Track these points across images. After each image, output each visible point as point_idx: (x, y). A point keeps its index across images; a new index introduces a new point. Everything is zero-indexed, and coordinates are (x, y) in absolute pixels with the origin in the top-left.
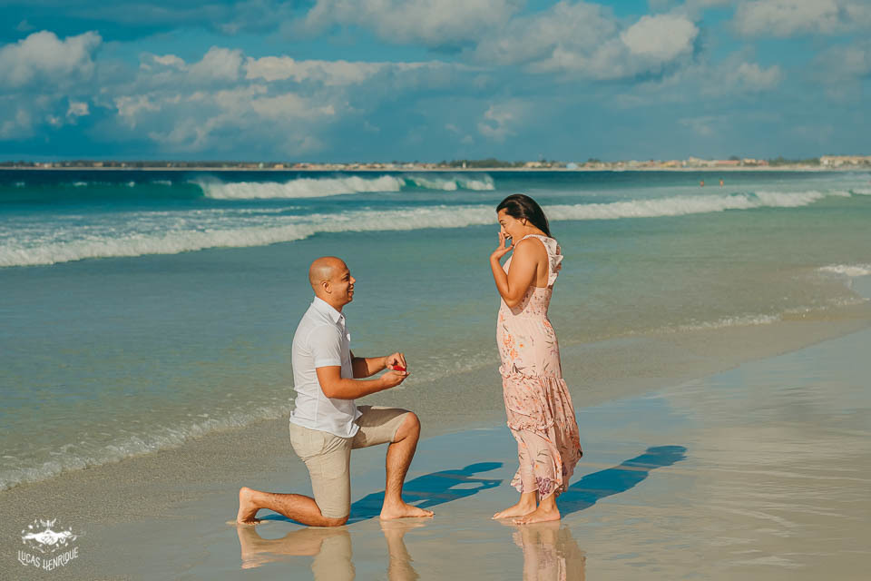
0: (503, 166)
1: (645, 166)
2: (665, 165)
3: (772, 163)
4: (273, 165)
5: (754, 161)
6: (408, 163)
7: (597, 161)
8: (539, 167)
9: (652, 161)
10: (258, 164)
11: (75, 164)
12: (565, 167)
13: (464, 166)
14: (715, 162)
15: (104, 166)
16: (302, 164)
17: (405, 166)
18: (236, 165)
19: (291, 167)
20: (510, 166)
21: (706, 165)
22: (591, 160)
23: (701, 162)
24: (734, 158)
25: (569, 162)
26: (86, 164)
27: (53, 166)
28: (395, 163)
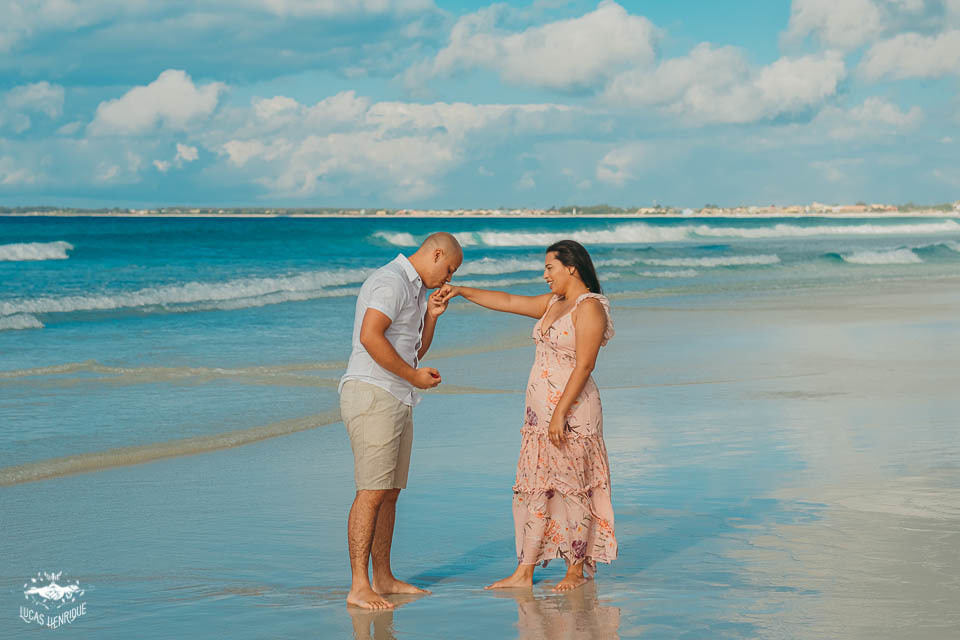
0: (615, 213)
1: (765, 212)
2: (786, 211)
3: (901, 209)
4: (375, 212)
5: (882, 207)
6: (516, 209)
7: (715, 207)
8: (654, 213)
9: (773, 206)
10: (359, 210)
11: (171, 210)
12: (681, 212)
13: (574, 211)
14: (839, 208)
15: (201, 212)
16: (405, 211)
17: (512, 213)
18: (337, 211)
19: (393, 214)
20: (622, 212)
21: (830, 211)
22: (708, 206)
23: (826, 207)
24: (860, 204)
25: (686, 208)
26: (183, 210)
27: (149, 213)
28: (501, 209)
